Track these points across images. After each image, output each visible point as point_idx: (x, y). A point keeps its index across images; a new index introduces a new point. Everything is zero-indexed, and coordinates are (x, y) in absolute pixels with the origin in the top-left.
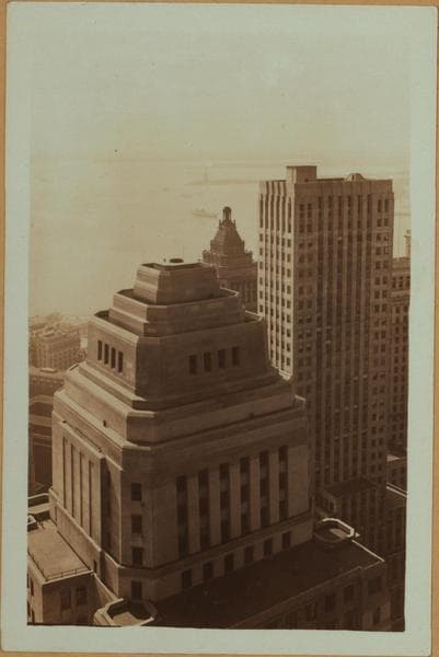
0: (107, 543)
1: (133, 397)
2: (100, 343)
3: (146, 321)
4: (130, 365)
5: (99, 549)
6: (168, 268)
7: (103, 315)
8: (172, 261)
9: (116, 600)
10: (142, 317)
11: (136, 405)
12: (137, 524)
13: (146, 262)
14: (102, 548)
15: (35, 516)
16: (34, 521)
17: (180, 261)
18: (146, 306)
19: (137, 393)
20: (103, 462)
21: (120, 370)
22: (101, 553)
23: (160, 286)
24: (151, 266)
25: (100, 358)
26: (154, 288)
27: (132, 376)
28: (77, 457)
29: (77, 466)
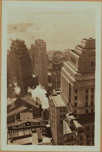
0: (70, 101)
1: (77, 70)
2: (71, 57)
3: (82, 53)
4: (77, 63)
5: (68, 102)
6: (88, 40)
7: (73, 51)
8: (90, 38)
9: (71, 113)
10: (81, 52)
11: (78, 72)
12: (76, 98)
13: (84, 39)
14: (69, 101)
15: (57, 93)
16: (56, 94)
17: (92, 38)
18: (82, 49)
19: (78, 70)
20: (70, 84)
21: (75, 64)
22: (69, 103)
23: (86, 45)
24: (85, 39)
25: (71, 61)
26: (84, 45)
27: (77, 65)
28: (65, 82)
29: (65, 84)
